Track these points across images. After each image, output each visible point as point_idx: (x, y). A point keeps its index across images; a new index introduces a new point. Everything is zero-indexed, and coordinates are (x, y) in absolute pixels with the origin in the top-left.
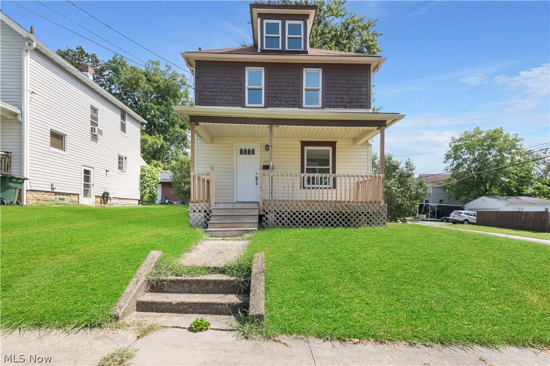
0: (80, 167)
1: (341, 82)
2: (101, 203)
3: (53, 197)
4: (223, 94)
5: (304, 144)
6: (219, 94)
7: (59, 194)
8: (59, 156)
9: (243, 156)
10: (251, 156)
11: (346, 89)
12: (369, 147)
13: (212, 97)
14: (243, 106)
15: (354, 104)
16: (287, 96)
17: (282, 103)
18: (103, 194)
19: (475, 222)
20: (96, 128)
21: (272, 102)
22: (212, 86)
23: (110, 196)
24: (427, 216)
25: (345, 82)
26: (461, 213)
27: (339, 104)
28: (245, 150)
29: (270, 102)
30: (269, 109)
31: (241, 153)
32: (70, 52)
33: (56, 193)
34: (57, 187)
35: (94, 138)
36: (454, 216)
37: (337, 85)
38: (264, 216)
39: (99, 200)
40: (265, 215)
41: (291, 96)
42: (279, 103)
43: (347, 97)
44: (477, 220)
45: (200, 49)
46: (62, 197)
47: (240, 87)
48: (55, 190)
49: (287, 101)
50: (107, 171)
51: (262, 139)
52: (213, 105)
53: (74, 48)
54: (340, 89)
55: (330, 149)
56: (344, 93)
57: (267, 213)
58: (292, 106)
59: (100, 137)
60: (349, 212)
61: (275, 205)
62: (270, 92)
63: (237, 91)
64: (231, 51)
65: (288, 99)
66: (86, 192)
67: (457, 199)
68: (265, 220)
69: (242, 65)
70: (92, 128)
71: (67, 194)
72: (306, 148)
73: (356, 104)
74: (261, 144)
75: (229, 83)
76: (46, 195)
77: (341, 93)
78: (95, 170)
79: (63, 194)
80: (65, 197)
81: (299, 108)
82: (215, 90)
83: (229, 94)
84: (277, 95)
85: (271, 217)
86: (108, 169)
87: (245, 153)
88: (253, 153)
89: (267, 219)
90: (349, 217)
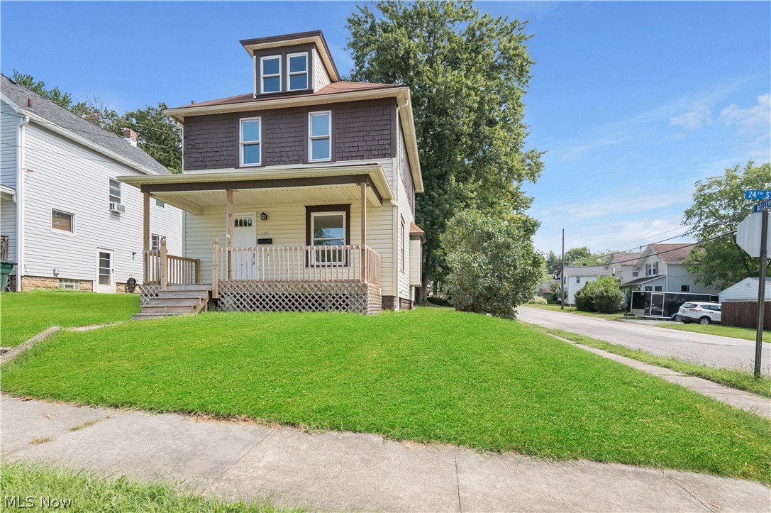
0: (94, 249)
1: (356, 125)
2: (126, 291)
3: (57, 284)
4: (214, 154)
5: (310, 209)
6: (209, 154)
7: (66, 280)
8: (65, 238)
9: (239, 228)
10: (248, 228)
11: (363, 134)
12: (395, 209)
13: (201, 159)
14: (237, 167)
15: (374, 152)
16: (288, 149)
17: (283, 159)
18: (128, 281)
19: (720, 320)
20: (116, 204)
21: (271, 159)
22: (202, 146)
23: (137, 283)
24: (647, 312)
25: (362, 124)
26: (695, 306)
27: (354, 154)
28: (241, 221)
29: (268, 160)
30: (267, 168)
31: (236, 225)
32: (151, 111)
33: (61, 280)
34: (60, 273)
35: (116, 214)
36: (684, 311)
37: (351, 130)
38: (220, 300)
39: (123, 288)
40: (221, 298)
41: (294, 149)
42: (279, 159)
43: (363, 144)
44: (723, 316)
45: (192, 102)
46: (69, 284)
47: (232, 144)
48: (59, 276)
49: (288, 157)
50: (134, 254)
51: (258, 206)
52: (203, 169)
53: (156, 107)
54: (355, 134)
55: (343, 214)
56: (360, 139)
57: (223, 297)
58: (295, 162)
59: (122, 214)
60: (320, 294)
61: (231, 286)
62: (268, 146)
63: (230, 148)
64: (231, 100)
65: (290, 154)
66: (104, 279)
67: (709, 283)
68: (221, 305)
69: (234, 117)
70: (111, 204)
71: (77, 281)
72: (313, 215)
73: (377, 153)
74: (257, 212)
75: (221, 140)
76: (47, 282)
77: (356, 139)
78: (115, 253)
79: (71, 280)
80: (74, 284)
81: (304, 163)
82: (205, 150)
83: (220, 154)
84: (276, 150)
85: (228, 300)
86: (135, 251)
87: (241, 225)
88: (250, 225)
89: (222, 303)
90: (320, 301)
